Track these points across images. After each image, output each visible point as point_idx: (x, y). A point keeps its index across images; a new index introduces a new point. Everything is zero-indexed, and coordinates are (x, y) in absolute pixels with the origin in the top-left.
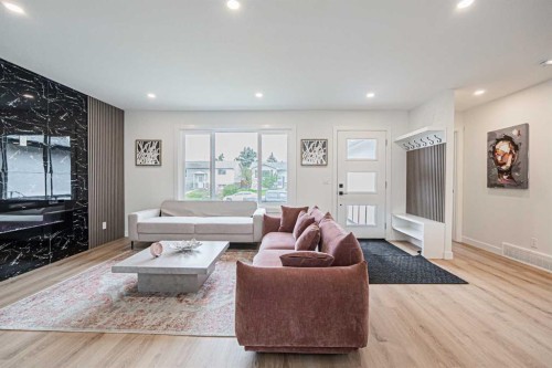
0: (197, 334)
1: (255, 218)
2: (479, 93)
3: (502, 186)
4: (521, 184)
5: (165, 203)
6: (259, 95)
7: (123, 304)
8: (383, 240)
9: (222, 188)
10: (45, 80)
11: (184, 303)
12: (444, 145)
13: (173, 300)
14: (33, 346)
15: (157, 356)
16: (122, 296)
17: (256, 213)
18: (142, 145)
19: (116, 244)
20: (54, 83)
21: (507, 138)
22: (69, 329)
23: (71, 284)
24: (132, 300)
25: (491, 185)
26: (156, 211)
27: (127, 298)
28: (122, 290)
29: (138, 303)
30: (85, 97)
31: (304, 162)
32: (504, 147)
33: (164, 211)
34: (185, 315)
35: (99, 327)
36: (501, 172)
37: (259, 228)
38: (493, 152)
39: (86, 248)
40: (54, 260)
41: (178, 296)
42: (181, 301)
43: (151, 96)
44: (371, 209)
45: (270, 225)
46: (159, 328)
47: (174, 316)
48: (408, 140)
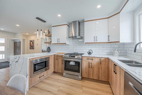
2: (27, 34)
3: (31, 49)
4: (33, 49)
8: (7, 62)
12: (21, 42)
21: (32, 42)
25: (30, 49)
32: (32, 43)
36: (31, 47)
38: (30, 43)
44: (4, 55)
48: (14, 40)
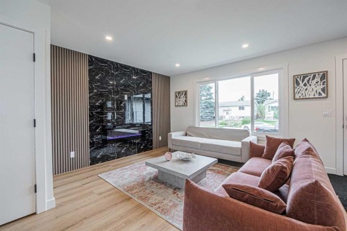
0: (170, 221)
1: (243, 144)
5: (189, 127)
6: (245, 46)
7: (148, 184)
9: (242, 119)
10: (134, 68)
11: (175, 195)
13: (171, 191)
14: (108, 193)
15: (143, 225)
16: (150, 179)
17: (245, 140)
18: (178, 94)
19: (164, 149)
20: (137, 69)
22: (122, 190)
23: (137, 166)
24: (152, 183)
26: (183, 133)
27: (151, 181)
28: (152, 176)
29: (154, 187)
30: (151, 73)
31: (297, 97)
33: (188, 133)
34: (171, 204)
35: (132, 194)
37: (246, 152)
39: (152, 149)
40: (138, 152)
41: (175, 189)
42: (175, 193)
43: (178, 65)
45: (255, 151)
46: (154, 207)
47: (165, 202)
